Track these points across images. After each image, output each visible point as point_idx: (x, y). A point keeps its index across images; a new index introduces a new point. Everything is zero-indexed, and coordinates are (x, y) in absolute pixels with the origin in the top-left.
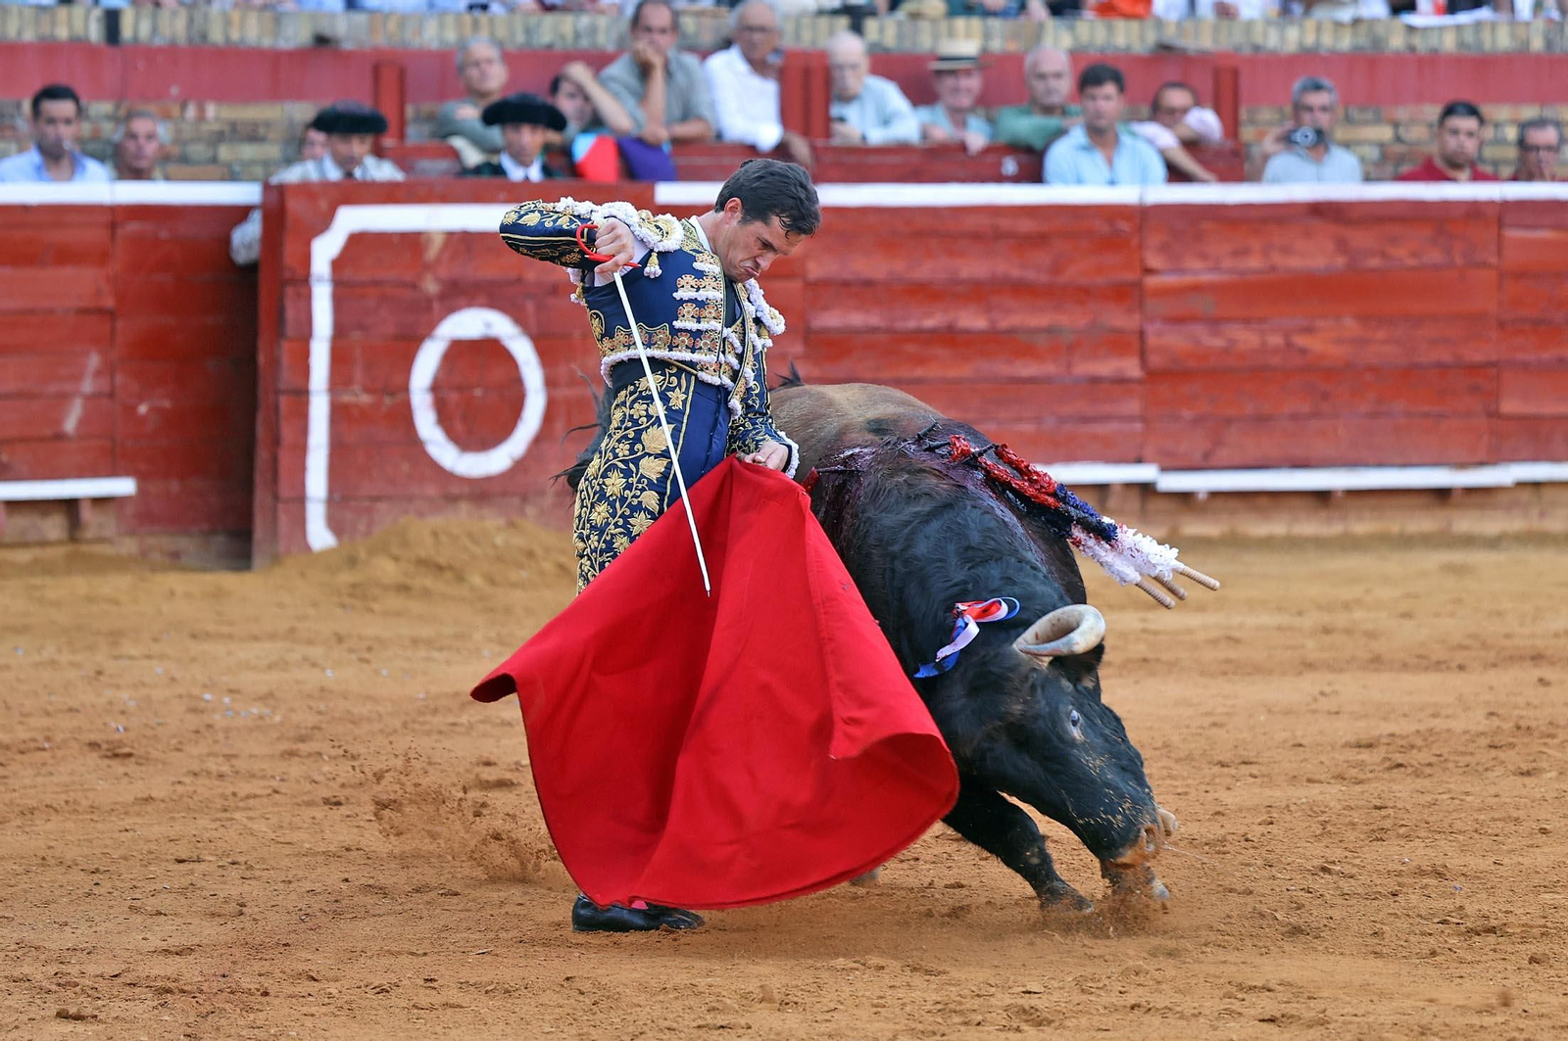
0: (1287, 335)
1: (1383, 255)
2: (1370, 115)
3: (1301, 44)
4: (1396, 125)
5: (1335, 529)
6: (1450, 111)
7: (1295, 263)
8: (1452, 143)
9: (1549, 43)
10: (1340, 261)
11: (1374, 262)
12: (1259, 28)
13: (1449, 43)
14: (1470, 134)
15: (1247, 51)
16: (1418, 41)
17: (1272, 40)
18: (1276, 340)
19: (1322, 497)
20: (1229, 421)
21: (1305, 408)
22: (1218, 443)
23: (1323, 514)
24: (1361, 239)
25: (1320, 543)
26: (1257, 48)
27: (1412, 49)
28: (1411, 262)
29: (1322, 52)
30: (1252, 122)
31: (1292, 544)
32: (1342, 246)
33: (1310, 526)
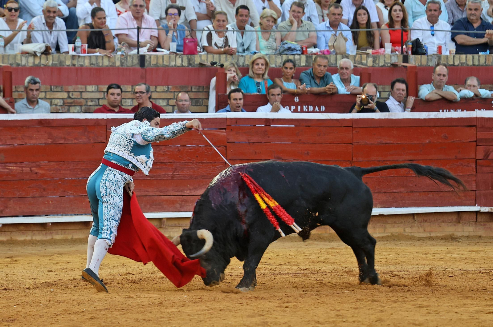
0: (30, 168)
1: (65, 139)
2: (59, 89)
3: (34, 63)
4: (69, 92)
5: (49, 237)
6: (110, 88)
7: (33, 142)
8: (112, 98)
9: (122, 63)
10: (50, 141)
11: (62, 142)
12: (19, 57)
13: (87, 63)
14: (118, 95)
15: (14, 66)
16: (75, 62)
17: (24, 63)
18: (27, 170)
19: (43, 225)
20: (10, 199)
21: (37, 194)
22: (6, 207)
23: (44, 232)
24: (57, 133)
25: (43, 243)
26: (18, 65)
27: (74, 65)
28: (76, 141)
29: (42, 66)
30: (18, 91)
31: (33, 243)
32: (50, 136)
33: (39, 237)
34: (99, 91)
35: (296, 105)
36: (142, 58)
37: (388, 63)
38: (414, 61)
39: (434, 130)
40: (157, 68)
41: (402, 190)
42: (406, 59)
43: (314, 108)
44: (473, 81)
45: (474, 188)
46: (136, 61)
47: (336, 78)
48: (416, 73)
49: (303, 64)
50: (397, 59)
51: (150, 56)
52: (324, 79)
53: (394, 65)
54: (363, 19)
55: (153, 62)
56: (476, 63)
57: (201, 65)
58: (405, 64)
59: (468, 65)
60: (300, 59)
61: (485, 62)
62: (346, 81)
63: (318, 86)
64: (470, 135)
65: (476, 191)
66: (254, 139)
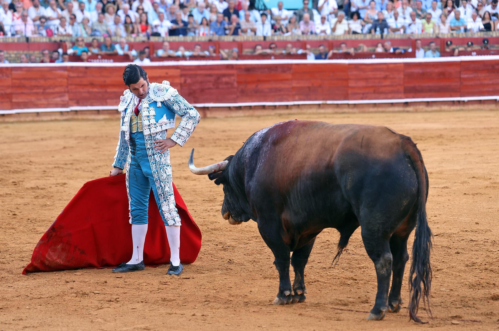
34: (7, 53)
35: (99, 59)
36: (27, 39)
37: (141, 41)
38: (153, 39)
40: (34, 43)
42: (149, 38)
43: (108, 61)
44: (182, 48)
46: (24, 40)
47: (117, 47)
48: (154, 45)
50: (145, 39)
51: (31, 38)
52: (112, 47)
53: (144, 42)
54: (128, 21)
55: (33, 40)
57: (55, 42)
58: (148, 41)
62: (123, 48)
63: (109, 50)
64: (178, 72)
66: (81, 75)
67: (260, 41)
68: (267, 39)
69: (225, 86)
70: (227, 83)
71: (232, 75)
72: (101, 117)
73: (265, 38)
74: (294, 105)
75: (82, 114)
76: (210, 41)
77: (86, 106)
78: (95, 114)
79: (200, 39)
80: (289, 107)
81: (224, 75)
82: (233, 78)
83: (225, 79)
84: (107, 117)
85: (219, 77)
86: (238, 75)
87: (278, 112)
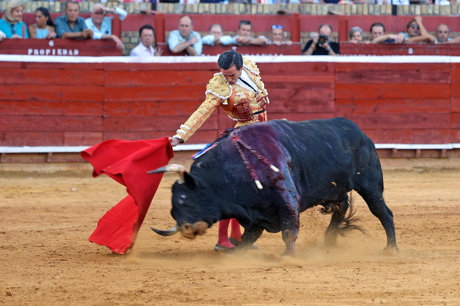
35: (51, 48)
37: (137, 11)
38: (162, 9)
39: (180, 73)
41: (150, 129)
42: (154, 7)
43: (68, 52)
45: (216, 126)
48: (164, 21)
49: (58, 10)
50: (146, 7)
53: (143, 13)
56: (219, 11)
58: (154, 12)
59: (210, 13)
60: (54, 6)
61: (227, 10)
63: (72, 30)
65: (217, 130)
66: (11, 81)
67: (384, 17)
68: (400, 13)
69: (309, 109)
70: (315, 102)
71: (327, 85)
72: (52, 168)
73: (395, 8)
74: (455, 150)
75: (10, 162)
76: (281, 13)
77: (21, 145)
78: (38, 162)
79: (260, 10)
80: (444, 154)
81: (308, 86)
82: (326, 91)
83: (309, 94)
84: (63, 168)
85: (299, 88)
86: (338, 86)
87: (421, 163)
